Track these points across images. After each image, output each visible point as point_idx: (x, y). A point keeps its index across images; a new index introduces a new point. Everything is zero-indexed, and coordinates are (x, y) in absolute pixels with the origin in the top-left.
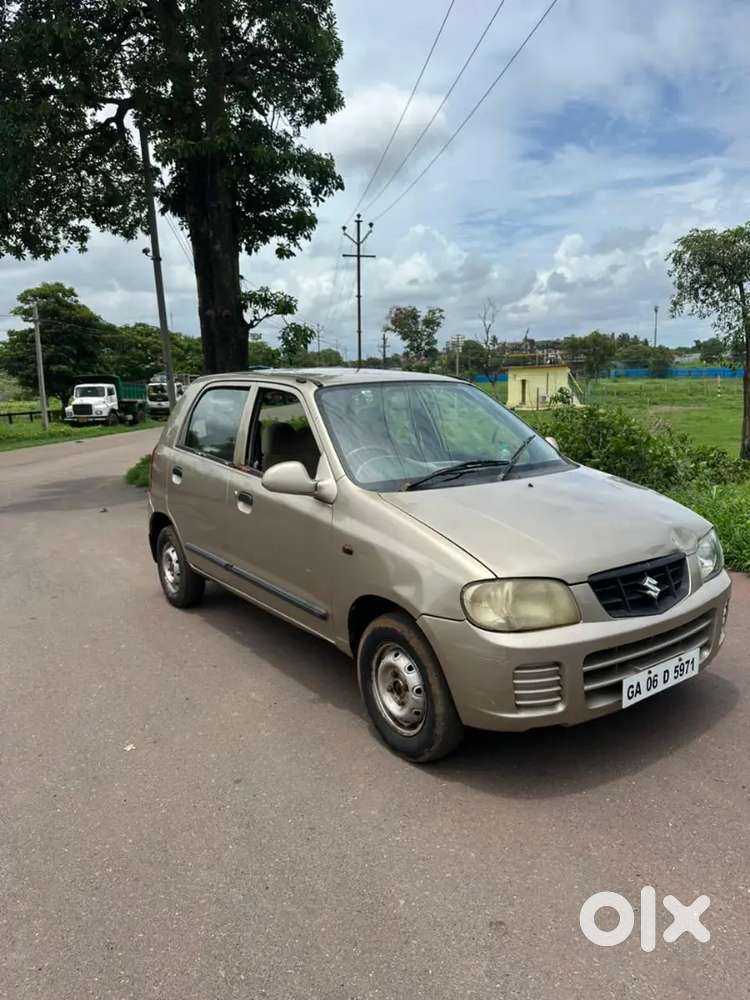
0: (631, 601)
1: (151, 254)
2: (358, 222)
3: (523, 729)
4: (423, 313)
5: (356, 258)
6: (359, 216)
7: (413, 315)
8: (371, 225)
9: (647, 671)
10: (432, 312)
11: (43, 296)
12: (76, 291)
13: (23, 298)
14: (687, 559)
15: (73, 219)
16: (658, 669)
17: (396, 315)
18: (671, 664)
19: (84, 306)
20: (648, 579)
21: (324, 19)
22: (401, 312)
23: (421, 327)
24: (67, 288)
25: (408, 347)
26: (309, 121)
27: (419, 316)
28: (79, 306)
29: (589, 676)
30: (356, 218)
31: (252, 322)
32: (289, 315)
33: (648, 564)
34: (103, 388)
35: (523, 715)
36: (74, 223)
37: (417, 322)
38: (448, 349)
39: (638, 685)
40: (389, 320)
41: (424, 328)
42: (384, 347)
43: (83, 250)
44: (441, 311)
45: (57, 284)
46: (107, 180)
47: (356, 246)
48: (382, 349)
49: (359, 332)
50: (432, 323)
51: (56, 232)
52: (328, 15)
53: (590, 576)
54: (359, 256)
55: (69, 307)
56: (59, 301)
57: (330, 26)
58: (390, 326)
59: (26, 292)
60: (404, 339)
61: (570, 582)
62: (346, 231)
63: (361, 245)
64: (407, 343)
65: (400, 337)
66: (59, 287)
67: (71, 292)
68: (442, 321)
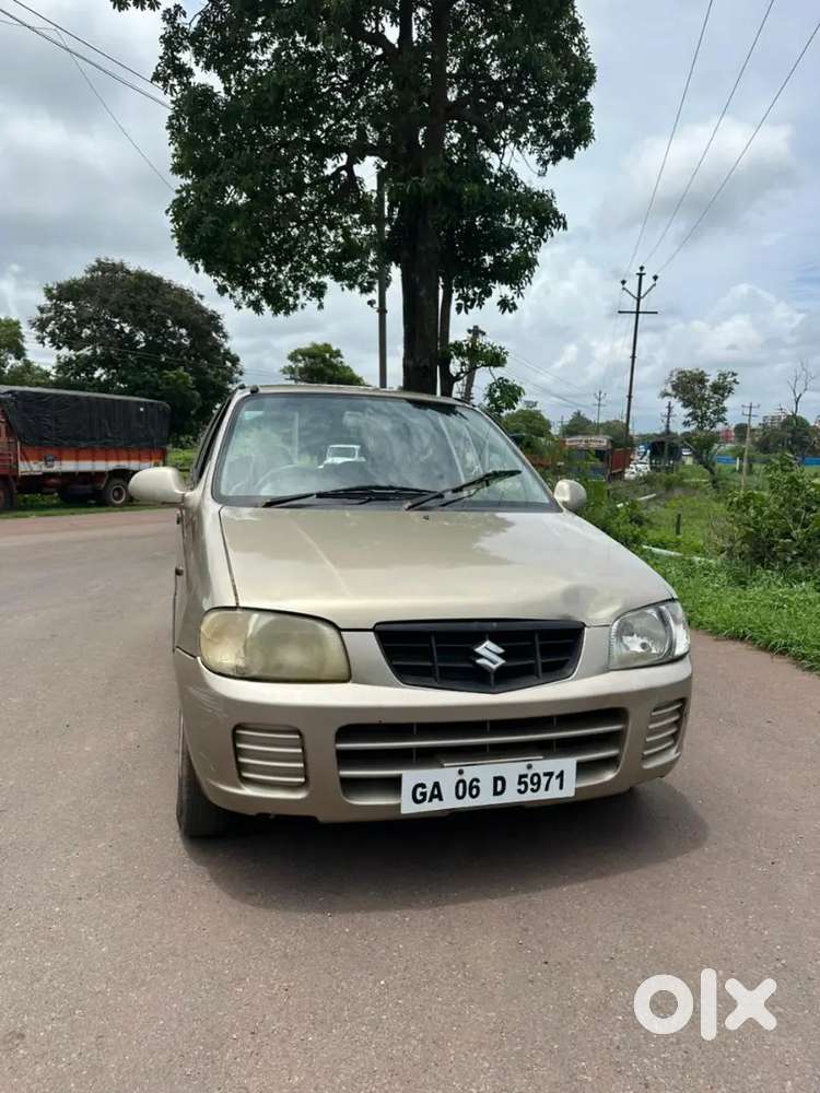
0: (441, 669)
1: (377, 305)
2: (641, 275)
3: (252, 811)
4: (712, 378)
5: (634, 315)
6: (642, 268)
7: (700, 379)
8: (655, 278)
9: (458, 768)
10: (723, 376)
11: (310, 357)
12: (343, 353)
13: (292, 357)
14: (586, 629)
15: (312, 275)
16: (484, 772)
17: (678, 379)
18: (511, 769)
19: (348, 368)
20: (488, 644)
21: (575, 45)
22: (685, 376)
23: (708, 393)
24: (334, 348)
25: (689, 415)
26: (556, 158)
27: (708, 381)
28: (344, 367)
29: (345, 758)
30: (639, 271)
31: (458, 374)
32: (499, 369)
33: (495, 624)
34: (354, 449)
35: (248, 791)
36: (314, 279)
37: (705, 387)
38: (764, 425)
39: (436, 785)
40: (669, 385)
41: (711, 393)
42: (669, 417)
43: (321, 306)
44: (734, 374)
45: (326, 345)
46: (346, 234)
47: (636, 301)
48: (666, 419)
49: (630, 397)
50: (722, 389)
51: (296, 288)
52: (580, 40)
53: (377, 624)
54: (638, 313)
55: (334, 367)
56: (324, 360)
57: (583, 52)
58: (670, 390)
59: (296, 352)
60: (685, 406)
61: (341, 626)
62: (626, 285)
63: (642, 301)
64: (689, 410)
65: (681, 403)
66: (327, 347)
67: (338, 354)
68: (735, 386)
